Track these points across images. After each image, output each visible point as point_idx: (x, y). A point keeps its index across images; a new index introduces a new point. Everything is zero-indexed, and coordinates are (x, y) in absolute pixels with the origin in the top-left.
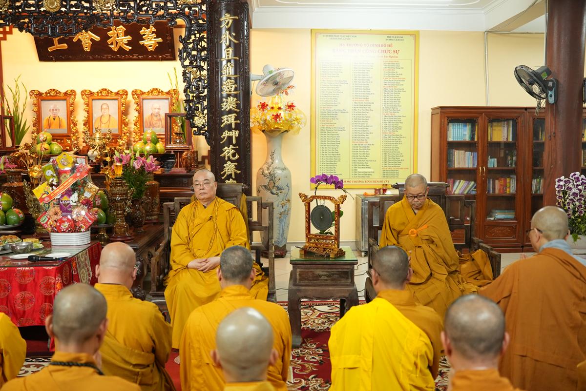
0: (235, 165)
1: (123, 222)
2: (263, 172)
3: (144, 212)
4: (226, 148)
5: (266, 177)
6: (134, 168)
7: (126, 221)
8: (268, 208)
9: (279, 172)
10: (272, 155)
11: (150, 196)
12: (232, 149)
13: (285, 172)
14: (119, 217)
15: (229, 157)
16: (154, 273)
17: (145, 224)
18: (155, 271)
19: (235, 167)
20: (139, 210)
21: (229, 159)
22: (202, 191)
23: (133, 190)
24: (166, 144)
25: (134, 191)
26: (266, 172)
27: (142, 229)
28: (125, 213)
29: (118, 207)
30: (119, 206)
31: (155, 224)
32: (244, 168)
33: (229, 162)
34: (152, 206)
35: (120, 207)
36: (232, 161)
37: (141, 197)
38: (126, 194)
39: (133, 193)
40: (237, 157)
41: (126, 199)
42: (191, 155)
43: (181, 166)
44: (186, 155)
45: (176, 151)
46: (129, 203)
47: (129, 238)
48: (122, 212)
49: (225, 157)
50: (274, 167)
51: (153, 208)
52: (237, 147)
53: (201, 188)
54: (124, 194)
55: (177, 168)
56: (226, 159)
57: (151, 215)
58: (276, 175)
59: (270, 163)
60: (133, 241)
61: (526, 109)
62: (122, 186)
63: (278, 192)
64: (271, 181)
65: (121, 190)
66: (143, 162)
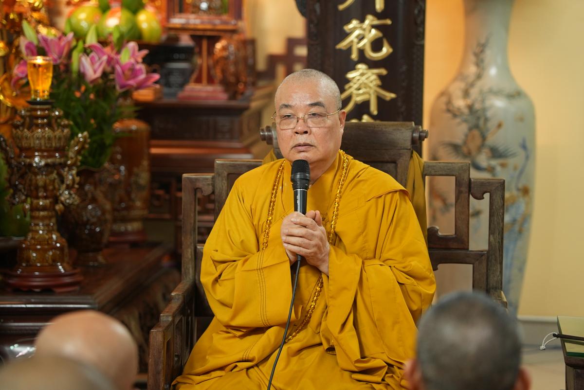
0: (380, 77)
1: (50, 232)
2: (449, 102)
3: (108, 206)
4: (354, 23)
5: (458, 120)
6: (81, 75)
7: (59, 231)
8: (487, 196)
9: (499, 103)
10: (479, 54)
11: (121, 162)
12: (373, 27)
13: (519, 104)
14: (38, 218)
15: (361, 52)
16: (158, 373)
17: (109, 245)
18: (161, 367)
19: (379, 82)
20: (94, 200)
21: (363, 58)
22: (302, 139)
23: (84, 138)
24: (170, 14)
25: (85, 142)
26: (460, 103)
27: (101, 259)
28: (59, 207)
29: (37, 188)
30: (41, 183)
31: (134, 245)
32: (404, 84)
33: (362, 67)
34: (129, 194)
35: (45, 188)
36: (372, 64)
37: (99, 164)
38: (62, 150)
39: (83, 148)
40: (386, 50)
41: (63, 165)
42: (238, 49)
43: (211, 81)
44: (224, 48)
45: (198, 37)
46: (70, 176)
47: (67, 280)
48: (48, 201)
49: (349, 50)
50: (486, 89)
51: (130, 199)
52: (389, 22)
53: (300, 128)
54: (57, 150)
55: (198, 87)
56: (354, 56)
57: (125, 220)
58: (489, 114)
59: (471, 78)
60: (77, 288)
62: (49, 125)
63: (494, 163)
64: (476, 132)
65: (49, 139)
66: (110, 61)
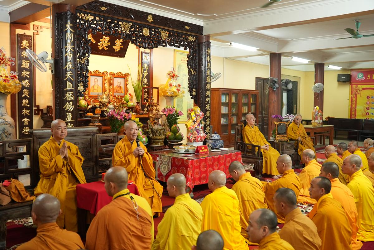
4: (207, 105)
21: (208, 110)
61: (241, 90)
